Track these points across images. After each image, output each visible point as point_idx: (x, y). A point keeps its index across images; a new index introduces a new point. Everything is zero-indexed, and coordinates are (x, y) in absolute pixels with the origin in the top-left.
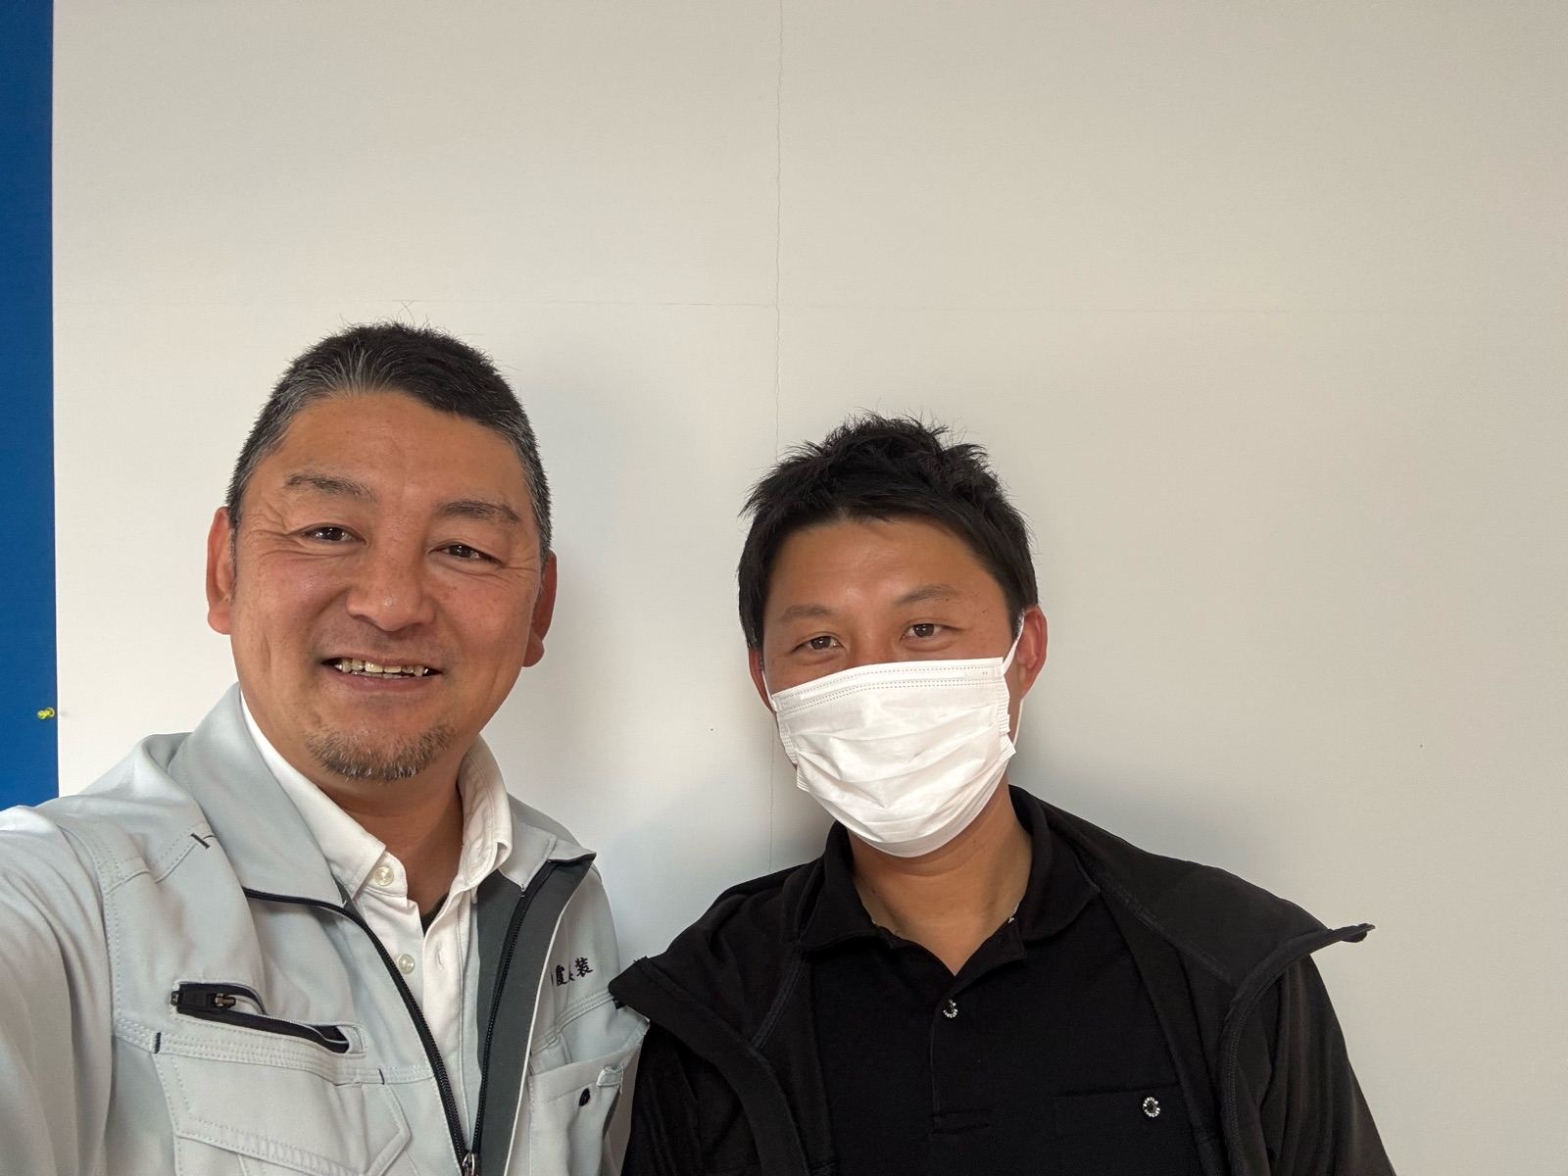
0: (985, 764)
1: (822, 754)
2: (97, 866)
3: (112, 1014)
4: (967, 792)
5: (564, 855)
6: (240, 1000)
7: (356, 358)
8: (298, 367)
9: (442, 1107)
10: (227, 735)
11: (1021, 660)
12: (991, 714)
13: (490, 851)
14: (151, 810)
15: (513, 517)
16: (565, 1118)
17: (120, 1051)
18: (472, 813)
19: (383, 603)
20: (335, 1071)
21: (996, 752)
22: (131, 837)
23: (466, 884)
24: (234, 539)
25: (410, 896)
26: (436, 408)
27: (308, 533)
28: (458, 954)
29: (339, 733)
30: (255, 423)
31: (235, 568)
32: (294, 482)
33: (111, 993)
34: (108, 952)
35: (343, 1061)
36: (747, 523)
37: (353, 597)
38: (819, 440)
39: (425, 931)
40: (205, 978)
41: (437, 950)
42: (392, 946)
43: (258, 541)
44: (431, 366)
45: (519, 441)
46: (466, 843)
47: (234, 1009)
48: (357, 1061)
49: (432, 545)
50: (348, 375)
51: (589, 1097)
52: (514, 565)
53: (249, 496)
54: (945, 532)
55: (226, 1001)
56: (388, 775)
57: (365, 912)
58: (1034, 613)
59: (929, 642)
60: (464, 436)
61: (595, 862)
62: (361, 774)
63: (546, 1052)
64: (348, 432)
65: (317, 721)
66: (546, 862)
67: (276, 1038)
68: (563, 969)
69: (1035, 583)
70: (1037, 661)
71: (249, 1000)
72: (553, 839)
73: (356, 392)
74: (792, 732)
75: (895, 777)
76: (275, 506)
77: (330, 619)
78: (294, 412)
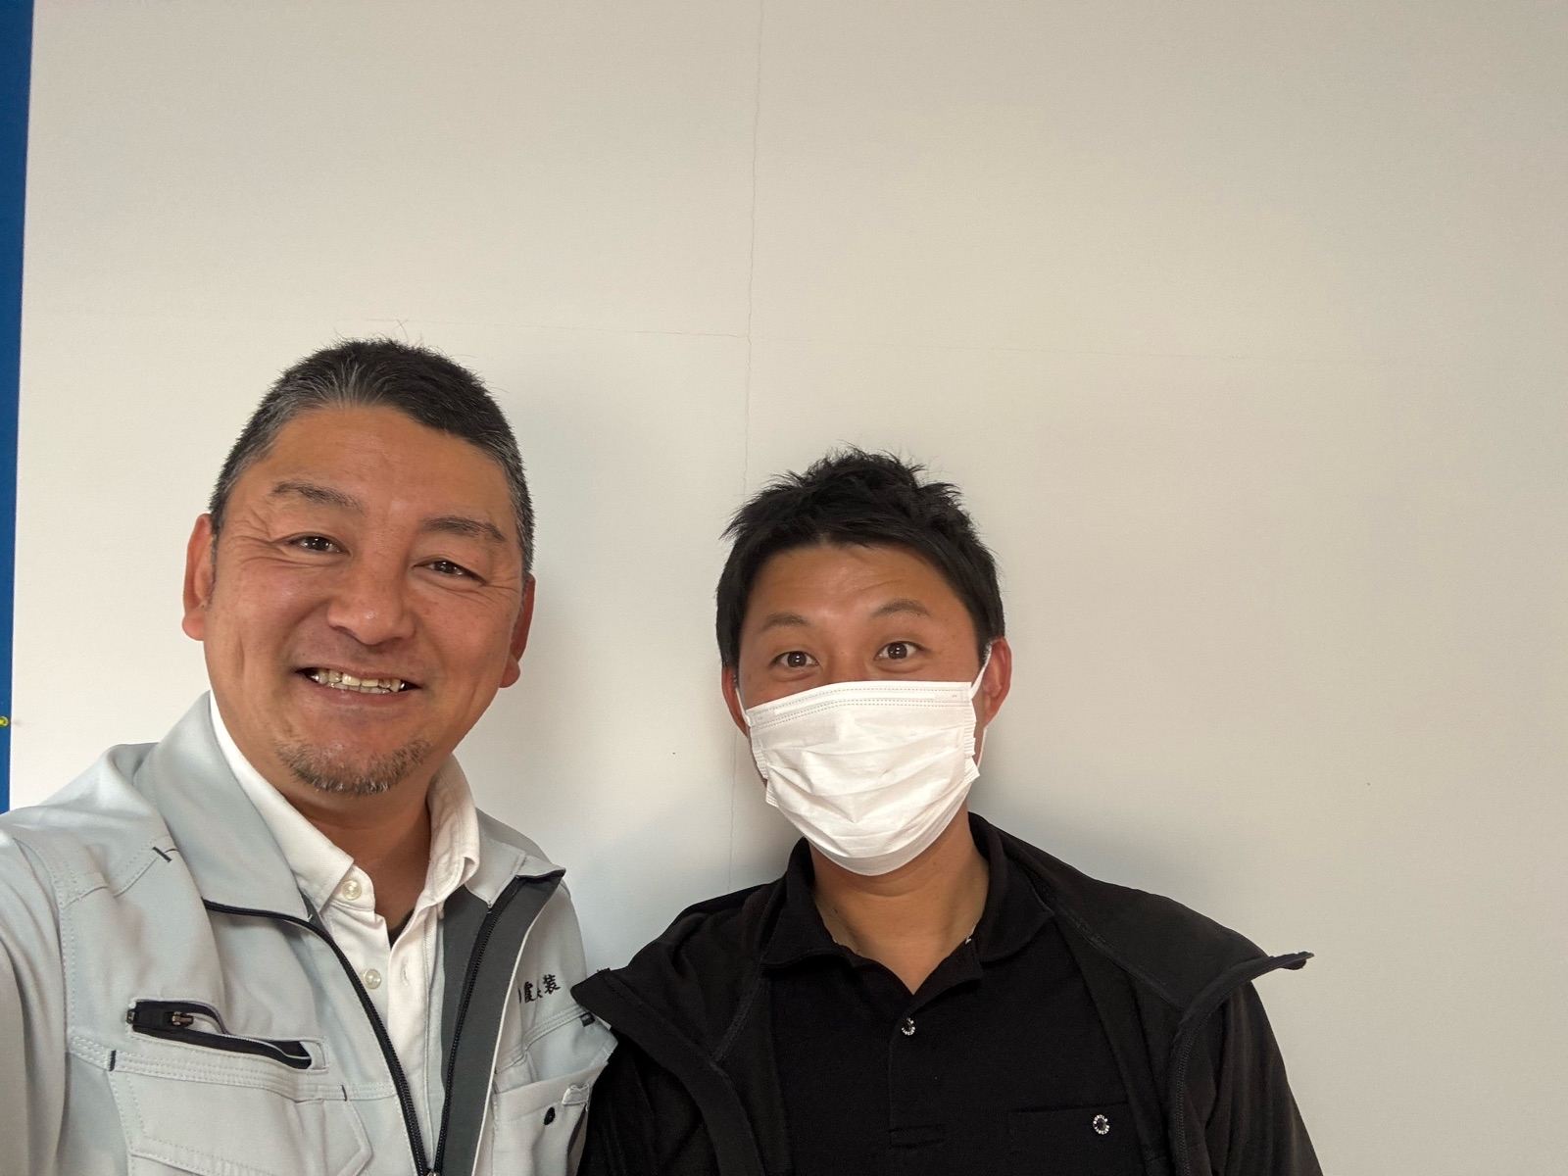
0: (950, 784)
1: (795, 769)
2: (53, 880)
3: (65, 1031)
4: (931, 812)
5: (534, 871)
6: (199, 1018)
7: (348, 374)
8: (289, 377)
9: (404, 1125)
10: (194, 746)
11: (986, 689)
12: (957, 738)
13: (456, 865)
14: (112, 823)
15: (498, 536)
16: (529, 1137)
17: (73, 1067)
18: (439, 828)
19: (365, 617)
20: (295, 1089)
21: (960, 773)
22: (88, 848)
23: (433, 900)
24: (215, 545)
25: (378, 910)
26: (426, 425)
27: (293, 542)
28: (424, 970)
29: (311, 745)
30: (243, 431)
31: (214, 575)
32: (281, 489)
33: (65, 1010)
34: (63, 968)
35: (304, 1077)
36: (727, 547)
37: (333, 608)
38: (801, 471)
39: (391, 946)
40: (162, 996)
41: (403, 966)
42: (357, 962)
43: (240, 546)
44: (423, 383)
45: (507, 462)
46: (434, 857)
47: (191, 1027)
48: (319, 1076)
49: (416, 559)
50: (340, 387)
51: (554, 1116)
52: (495, 584)
53: (232, 503)
54: (920, 560)
55: (184, 1020)
56: (358, 790)
57: (333, 929)
58: (999, 643)
59: (901, 664)
60: (453, 454)
61: (563, 878)
62: (332, 787)
63: (512, 1071)
64: (337, 444)
65: (289, 731)
66: (515, 878)
67: (234, 1057)
68: (531, 986)
69: (1003, 617)
70: (1001, 690)
71: (206, 1017)
72: (523, 855)
73: (348, 405)
74: (765, 747)
75: (865, 792)
76: (259, 513)
77: (308, 629)
78: (284, 421)
